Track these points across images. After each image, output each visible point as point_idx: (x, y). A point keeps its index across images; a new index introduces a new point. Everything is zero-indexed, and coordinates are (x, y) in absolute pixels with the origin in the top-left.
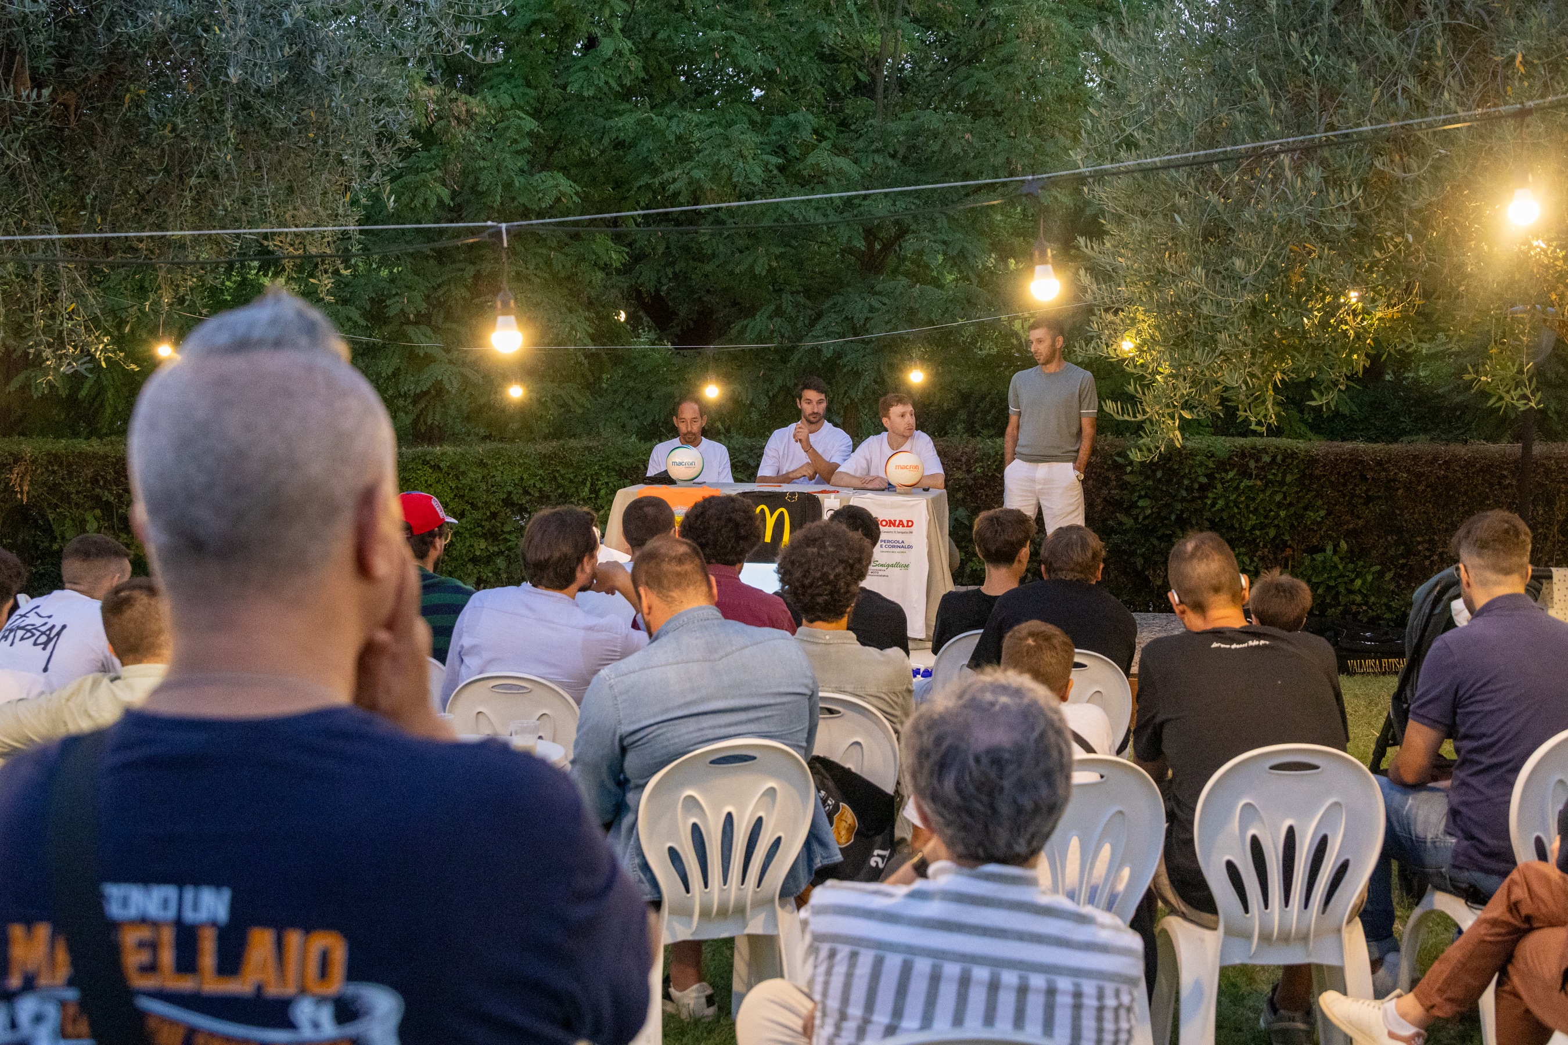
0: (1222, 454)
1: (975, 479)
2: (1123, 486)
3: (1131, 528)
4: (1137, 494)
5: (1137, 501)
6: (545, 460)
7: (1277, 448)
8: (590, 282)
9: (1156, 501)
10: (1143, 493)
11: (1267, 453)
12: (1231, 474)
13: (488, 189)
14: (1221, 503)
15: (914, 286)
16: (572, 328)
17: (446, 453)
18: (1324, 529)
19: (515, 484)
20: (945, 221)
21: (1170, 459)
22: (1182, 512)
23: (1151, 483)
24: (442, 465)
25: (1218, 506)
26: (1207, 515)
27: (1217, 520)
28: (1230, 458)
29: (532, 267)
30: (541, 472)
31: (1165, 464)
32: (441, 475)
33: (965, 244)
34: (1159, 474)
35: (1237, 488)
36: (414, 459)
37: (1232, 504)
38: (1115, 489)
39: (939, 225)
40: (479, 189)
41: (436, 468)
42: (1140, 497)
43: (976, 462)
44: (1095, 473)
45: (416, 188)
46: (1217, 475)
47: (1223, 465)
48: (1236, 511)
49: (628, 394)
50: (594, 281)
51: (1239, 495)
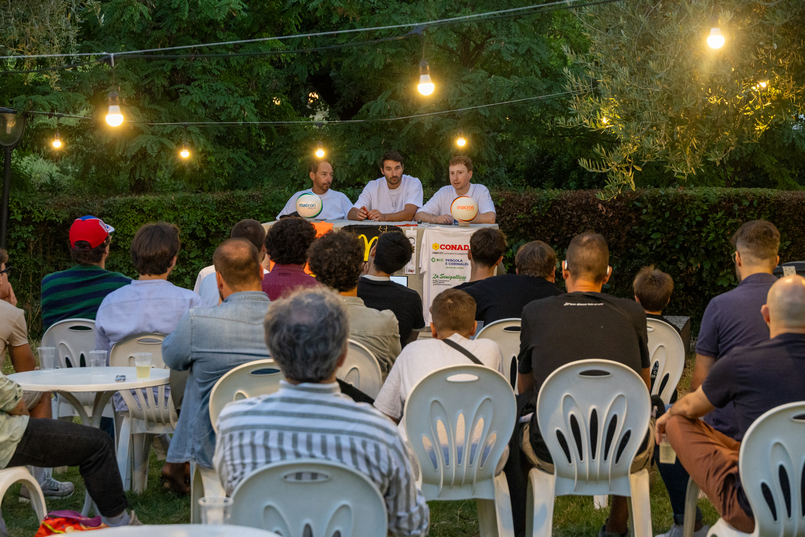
0: (713, 200)
1: (533, 218)
2: (642, 223)
3: (647, 254)
4: (651, 229)
5: (651, 234)
6: (221, 205)
7: (754, 195)
8: (258, 74)
9: (665, 234)
10: (655, 229)
11: (747, 199)
12: (720, 214)
13: (179, 5)
14: (712, 235)
15: (490, 77)
16: (242, 108)
17: (148, 200)
18: (789, 255)
19: (198, 223)
20: (518, 28)
21: (675, 204)
22: (684, 242)
23: (660, 221)
24: (145, 209)
25: (710, 238)
26: (703, 245)
27: (710, 248)
28: (720, 203)
29: (215, 63)
30: (216, 214)
31: (672, 207)
32: (144, 216)
33: (532, 45)
34: (667, 215)
35: (724, 225)
36: (124, 205)
37: (720, 237)
38: (636, 225)
39: (513, 31)
40: (172, 6)
41: (141, 211)
42: (653, 232)
43: (533, 205)
44: (621, 214)
45: (125, 7)
46: (710, 216)
47: (714, 208)
48: (724, 241)
49: (286, 157)
50: (260, 74)
51: (726, 230)
